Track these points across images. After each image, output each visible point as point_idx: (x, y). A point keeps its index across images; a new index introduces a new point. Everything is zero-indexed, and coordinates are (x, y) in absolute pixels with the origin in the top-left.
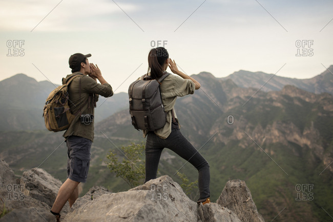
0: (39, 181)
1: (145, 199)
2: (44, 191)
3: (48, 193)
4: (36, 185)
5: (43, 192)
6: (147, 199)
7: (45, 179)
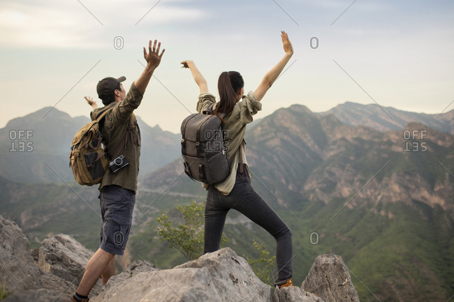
0: (64, 252)
1: (193, 280)
2: (70, 265)
3: (75, 268)
4: (60, 257)
5: (69, 267)
6: (195, 281)
7: (72, 249)
